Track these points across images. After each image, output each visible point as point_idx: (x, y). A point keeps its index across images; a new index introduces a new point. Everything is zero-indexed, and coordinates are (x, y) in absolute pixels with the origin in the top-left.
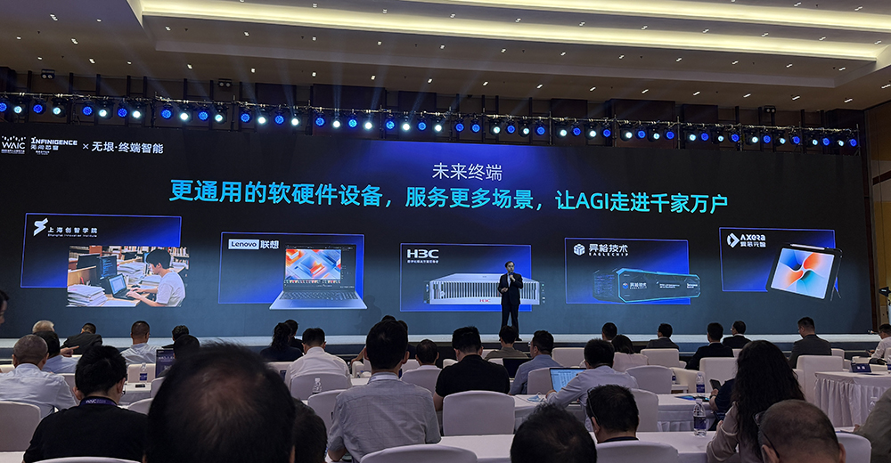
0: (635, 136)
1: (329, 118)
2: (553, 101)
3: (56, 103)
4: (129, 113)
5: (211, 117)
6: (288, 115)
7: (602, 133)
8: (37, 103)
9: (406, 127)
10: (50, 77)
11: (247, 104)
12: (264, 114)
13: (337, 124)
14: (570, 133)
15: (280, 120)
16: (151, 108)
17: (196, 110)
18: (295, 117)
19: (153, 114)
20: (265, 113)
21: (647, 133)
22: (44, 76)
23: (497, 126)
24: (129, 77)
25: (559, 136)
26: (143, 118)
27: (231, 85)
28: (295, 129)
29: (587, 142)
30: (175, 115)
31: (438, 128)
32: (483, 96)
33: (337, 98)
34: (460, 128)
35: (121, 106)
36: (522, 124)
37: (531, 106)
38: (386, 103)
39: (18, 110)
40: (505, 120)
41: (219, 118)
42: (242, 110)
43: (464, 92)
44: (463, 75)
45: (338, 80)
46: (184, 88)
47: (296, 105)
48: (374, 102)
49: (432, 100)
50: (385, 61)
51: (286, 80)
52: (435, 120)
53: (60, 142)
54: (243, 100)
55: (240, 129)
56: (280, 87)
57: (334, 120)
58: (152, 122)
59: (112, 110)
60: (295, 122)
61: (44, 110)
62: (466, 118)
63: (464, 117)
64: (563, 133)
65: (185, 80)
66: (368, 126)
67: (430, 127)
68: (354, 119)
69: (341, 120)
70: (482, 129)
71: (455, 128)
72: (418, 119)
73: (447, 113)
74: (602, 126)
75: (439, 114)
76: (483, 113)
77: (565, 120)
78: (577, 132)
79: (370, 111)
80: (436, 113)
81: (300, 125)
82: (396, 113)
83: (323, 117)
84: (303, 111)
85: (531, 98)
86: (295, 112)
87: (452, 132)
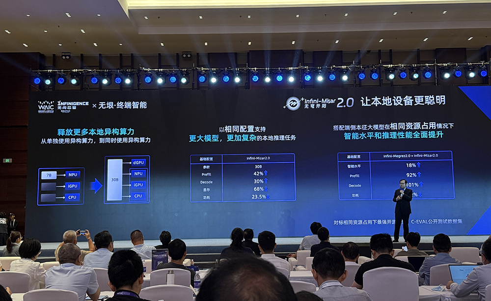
1: (262, 74)
2: (437, 51)
3: (73, 75)
4: (123, 81)
5: (178, 80)
6: (232, 75)
7: (480, 74)
8: (60, 76)
9: (320, 79)
10: (67, 57)
11: (203, 69)
12: (215, 76)
13: (268, 80)
14: (453, 76)
15: (226, 79)
16: (137, 76)
17: (168, 76)
18: (237, 76)
19: (139, 81)
22: (64, 57)
23: (391, 73)
24: (121, 54)
25: (443, 78)
26: (132, 84)
27: (191, 56)
28: (237, 86)
29: (467, 81)
30: (154, 80)
31: (345, 78)
32: (380, 50)
33: (268, 61)
34: (362, 76)
35: (117, 76)
36: (412, 71)
37: (419, 56)
38: (303, 61)
39: (48, 82)
40: (398, 69)
41: (184, 81)
43: (364, 49)
44: (364, 35)
45: (268, 47)
46: (159, 60)
47: (237, 67)
48: (296, 60)
49: (339, 57)
50: (303, 29)
51: (230, 49)
52: (341, 72)
53: (77, 104)
54: (200, 67)
55: (199, 88)
56: (225, 55)
57: (265, 77)
58: (138, 86)
59: (111, 79)
60: (237, 80)
61: (65, 82)
62: (367, 69)
63: (365, 68)
64: (447, 76)
65: (159, 54)
66: (291, 79)
67: (339, 77)
68: (280, 75)
69: (270, 77)
70: (380, 77)
71: (358, 77)
72: (329, 72)
73: (352, 66)
74: (480, 68)
75: (345, 67)
76: (380, 64)
77: (448, 65)
78: (459, 74)
79: (292, 68)
80: (343, 67)
81: (241, 82)
82: (312, 69)
83: (257, 75)
84: (242, 72)
85: (419, 49)
86: (237, 73)
87: (356, 81)
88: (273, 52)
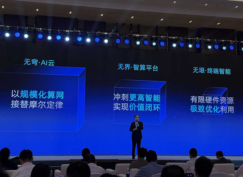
0: (213, 47)
1: (46, 34)
2: (169, 28)
6: (22, 33)
7: (195, 46)
9: (88, 40)
12: (9, 31)
13: (50, 38)
14: (178, 46)
15: (18, 35)
18: (26, 33)
21: (219, 46)
23: (138, 40)
25: (172, 47)
28: (26, 40)
29: (187, 51)
31: (106, 41)
32: (131, 24)
33: (50, 23)
34: (118, 41)
36: (152, 40)
37: (157, 30)
38: (77, 27)
40: (143, 38)
43: (120, 22)
45: (50, 14)
47: (27, 26)
49: (103, 26)
52: (104, 37)
57: (48, 36)
63: (120, 35)
64: (174, 45)
66: (67, 39)
67: (102, 40)
68: (59, 35)
69: (52, 36)
70: (130, 42)
71: (115, 41)
72: (95, 36)
73: (111, 33)
74: (195, 42)
75: (107, 33)
76: (131, 33)
77: (175, 38)
78: (182, 45)
79: (68, 31)
80: (105, 33)
81: (29, 38)
82: (83, 33)
83: (42, 34)
84: (30, 30)
85: (157, 26)
86: (26, 31)
87: (113, 44)
88: (55, 18)
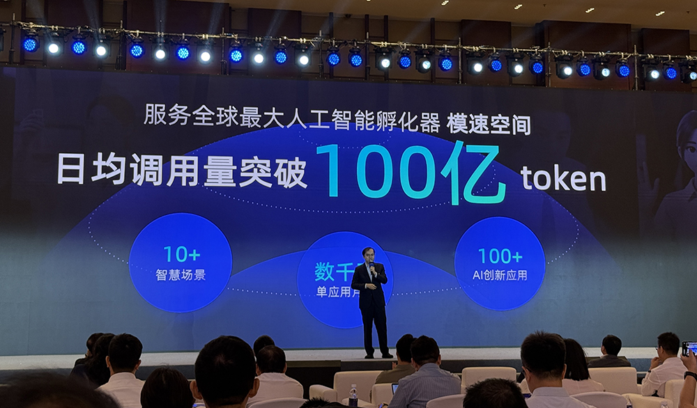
0: (577, 72)
1: (149, 44)
2: (463, 24)
6: (90, 42)
7: (531, 69)
9: (259, 59)
11: (32, 25)
13: (160, 54)
14: (488, 68)
15: (79, 48)
18: (101, 44)
20: (58, 39)
21: (593, 69)
23: (386, 57)
25: (471, 71)
28: (100, 64)
29: (511, 81)
31: (304, 60)
32: (367, 16)
33: (161, 18)
34: (334, 59)
36: (421, 55)
37: (433, 30)
38: (230, 24)
40: (398, 50)
42: (26, 35)
43: (339, 11)
47: (102, 26)
48: (214, 22)
49: (295, 21)
52: (298, 50)
54: (27, 21)
55: (23, 61)
57: (156, 48)
60: (101, 51)
62: (342, 47)
63: (339, 44)
64: (478, 68)
66: (205, 57)
67: (292, 59)
68: (185, 47)
69: (166, 49)
70: (365, 61)
71: (327, 60)
72: (275, 48)
73: (316, 39)
74: (531, 58)
75: (305, 40)
76: (366, 39)
77: (480, 50)
78: (497, 65)
79: (207, 36)
80: (301, 40)
81: (109, 55)
82: (245, 40)
83: (140, 44)
84: (112, 36)
85: (434, 19)
86: (100, 37)
87: (323, 67)
